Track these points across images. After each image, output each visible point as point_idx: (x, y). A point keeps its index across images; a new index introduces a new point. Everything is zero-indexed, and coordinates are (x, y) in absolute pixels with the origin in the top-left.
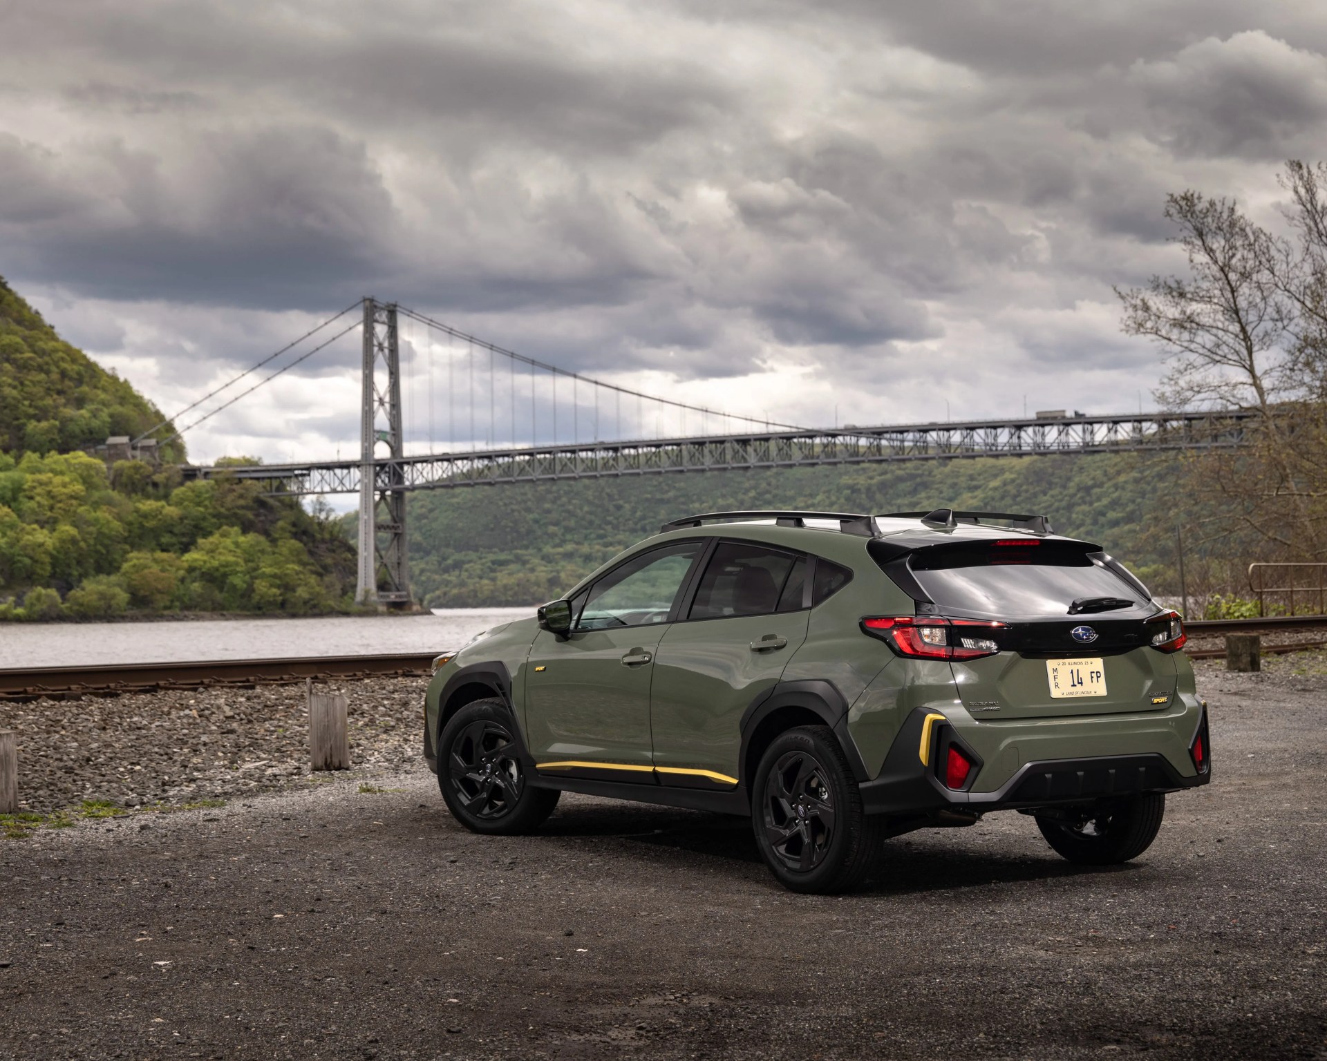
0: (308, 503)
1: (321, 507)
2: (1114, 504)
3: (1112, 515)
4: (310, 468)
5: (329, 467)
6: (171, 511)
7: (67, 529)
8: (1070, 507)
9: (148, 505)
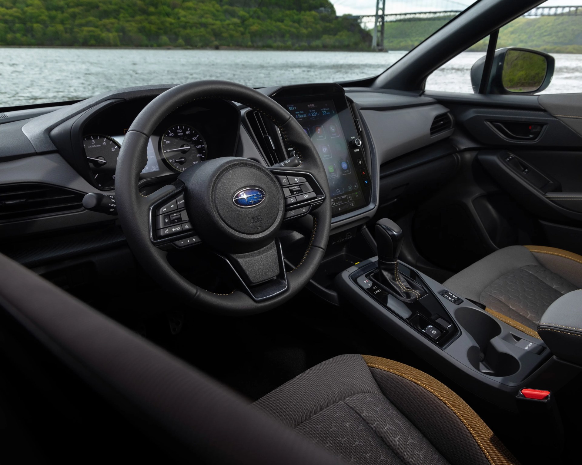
0: (362, 26)
1: (365, 26)
2: (546, 31)
3: (545, 34)
4: (363, 16)
5: (368, 16)
6: (332, 26)
7: (310, 29)
8: (534, 32)
9: (328, 24)
